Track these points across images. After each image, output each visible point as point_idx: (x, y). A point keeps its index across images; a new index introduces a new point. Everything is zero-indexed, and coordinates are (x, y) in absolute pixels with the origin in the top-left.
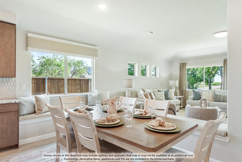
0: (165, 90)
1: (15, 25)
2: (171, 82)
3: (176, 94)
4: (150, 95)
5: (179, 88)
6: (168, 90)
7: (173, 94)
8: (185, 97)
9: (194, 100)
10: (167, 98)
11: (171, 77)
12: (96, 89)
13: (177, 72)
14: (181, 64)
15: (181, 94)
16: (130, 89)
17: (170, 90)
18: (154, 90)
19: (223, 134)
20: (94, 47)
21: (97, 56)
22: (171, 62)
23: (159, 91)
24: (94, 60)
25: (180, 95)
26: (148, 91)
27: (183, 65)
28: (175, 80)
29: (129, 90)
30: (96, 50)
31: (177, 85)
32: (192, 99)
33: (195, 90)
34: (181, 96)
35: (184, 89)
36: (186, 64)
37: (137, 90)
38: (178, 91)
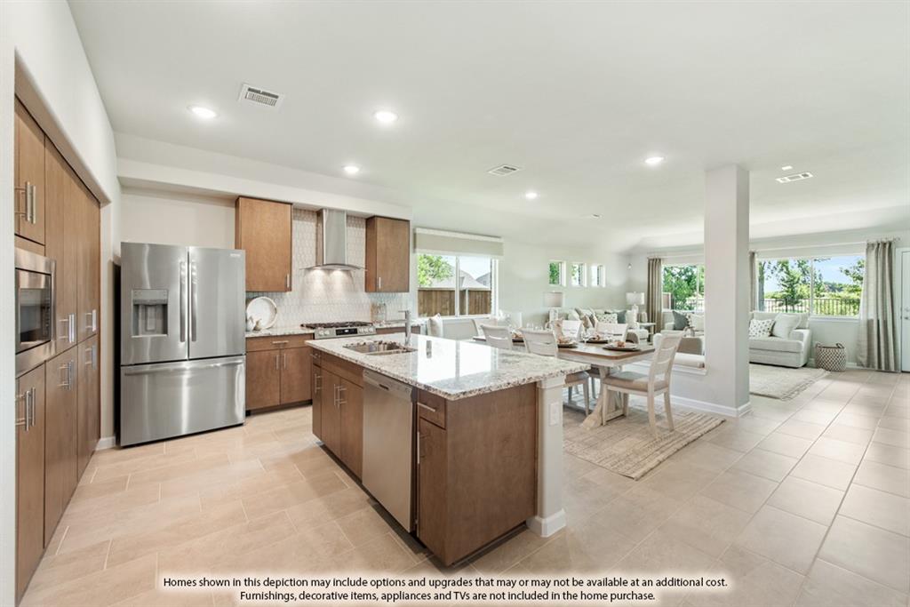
0: (619, 311)
1: (408, 221)
2: (630, 297)
3: (640, 319)
4: (591, 319)
5: (646, 307)
6: (625, 312)
7: (635, 319)
8: (659, 323)
9: (675, 329)
10: (621, 320)
11: (629, 287)
12: (500, 308)
13: (642, 276)
14: (649, 260)
15: (651, 319)
16: (557, 309)
17: (628, 311)
18: (597, 311)
19: (698, 364)
20: (498, 240)
21: (502, 255)
22: (629, 256)
23: (606, 313)
24: (497, 261)
25: (648, 322)
26: (587, 313)
27: (654, 264)
28: (639, 292)
29: (556, 312)
30: (501, 244)
31: (643, 301)
32: (672, 327)
33: (678, 311)
34: (651, 324)
35: (657, 309)
36: (660, 260)
37: (568, 312)
38: (644, 313)
